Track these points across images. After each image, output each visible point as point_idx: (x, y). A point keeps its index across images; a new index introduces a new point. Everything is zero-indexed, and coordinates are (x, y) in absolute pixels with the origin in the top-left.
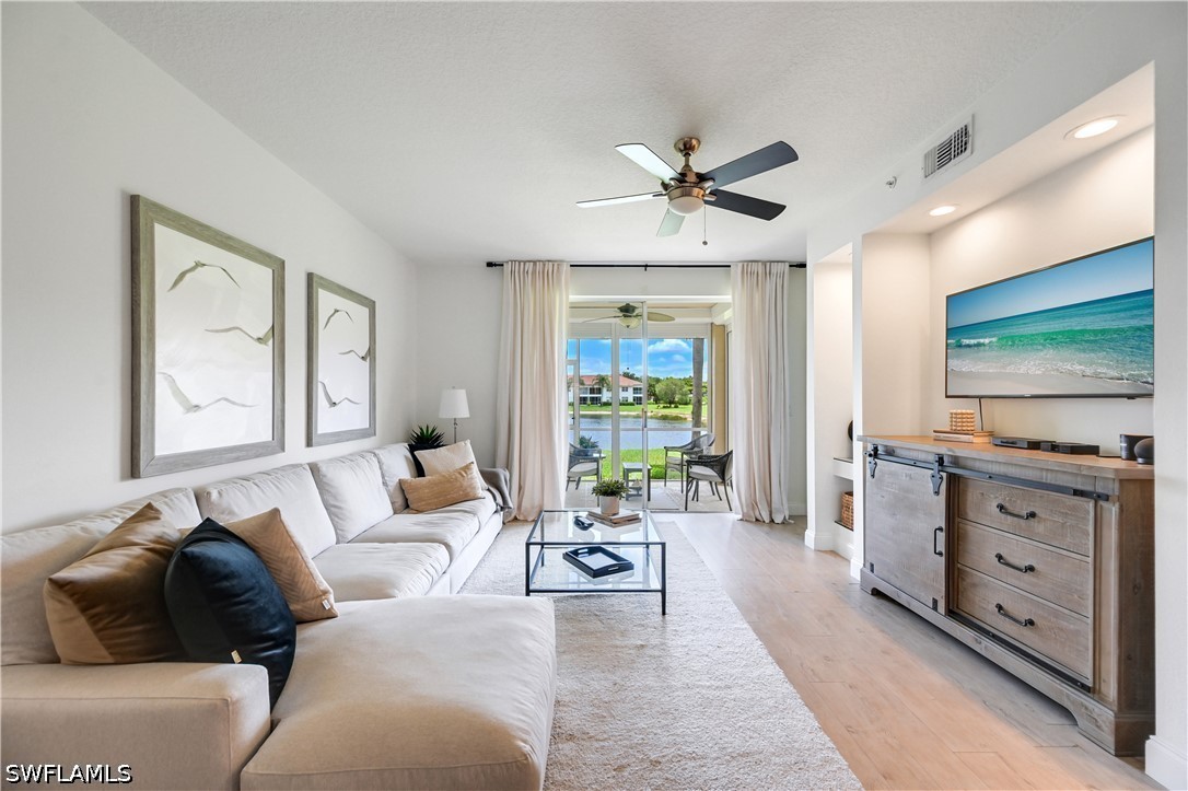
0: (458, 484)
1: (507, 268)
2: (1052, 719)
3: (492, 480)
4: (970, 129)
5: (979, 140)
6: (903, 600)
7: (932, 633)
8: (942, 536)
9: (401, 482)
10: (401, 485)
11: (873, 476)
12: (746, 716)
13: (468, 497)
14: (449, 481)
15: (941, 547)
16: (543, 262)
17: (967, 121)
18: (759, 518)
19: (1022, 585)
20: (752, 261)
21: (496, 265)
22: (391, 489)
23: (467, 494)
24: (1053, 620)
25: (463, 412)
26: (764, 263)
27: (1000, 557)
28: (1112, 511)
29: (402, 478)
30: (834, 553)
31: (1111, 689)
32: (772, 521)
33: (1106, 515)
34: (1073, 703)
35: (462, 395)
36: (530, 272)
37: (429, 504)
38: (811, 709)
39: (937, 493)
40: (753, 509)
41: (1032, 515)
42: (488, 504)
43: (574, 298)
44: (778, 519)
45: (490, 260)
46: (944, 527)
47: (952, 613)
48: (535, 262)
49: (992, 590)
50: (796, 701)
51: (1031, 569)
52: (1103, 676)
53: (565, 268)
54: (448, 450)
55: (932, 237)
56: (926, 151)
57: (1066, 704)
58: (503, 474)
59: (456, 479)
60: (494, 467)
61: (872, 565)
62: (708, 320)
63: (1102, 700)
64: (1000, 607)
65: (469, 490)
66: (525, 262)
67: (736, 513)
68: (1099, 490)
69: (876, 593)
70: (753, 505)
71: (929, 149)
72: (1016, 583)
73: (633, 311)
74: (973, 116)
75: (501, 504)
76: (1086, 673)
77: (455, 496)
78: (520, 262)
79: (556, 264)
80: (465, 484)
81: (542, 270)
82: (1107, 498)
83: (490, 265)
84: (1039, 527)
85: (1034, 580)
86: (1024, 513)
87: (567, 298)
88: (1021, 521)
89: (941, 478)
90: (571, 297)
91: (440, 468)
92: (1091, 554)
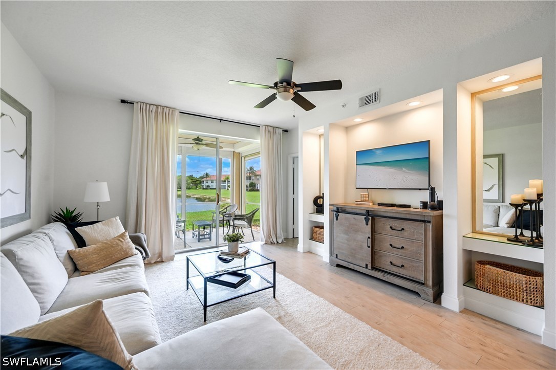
0: (120, 248)
1: (137, 107)
2: (413, 297)
3: (137, 241)
4: (379, 94)
5: (383, 97)
6: (351, 266)
7: (365, 277)
8: (370, 240)
9: (68, 252)
10: (70, 256)
11: (337, 220)
12: (346, 334)
13: (127, 255)
14: (112, 246)
15: (370, 245)
16: (164, 107)
17: (378, 90)
18: (272, 242)
19: (399, 254)
20: (268, 126)
21: (127, 102)
22: (62, 259)
23: (127, 254)
24: (411, 263)
25: (106, 197)
26: (274, 127)
27: (391, 245)
28: (430, 226)
29: (70, 249)
30: (310, 252)
31: (430, 283)
32: (277, 242)
33: (428, 227)
34: (419, 290)
35: (104, 186)
36: (154, 111)
37: (98, 265)
38: (363, 322)
39: (367, 224)
40: (269, 238)
41: (403, 229)
42: (139, 258)
43: (180, 131)
44: (280, 241)
45: (123, 99)
46: (370, 237)
47: (373, 268)
48: (157, 106)
49: (388, 258)
50: (356, 320)
51: (403, 247)
52: (427, 279)
53: (177, 113)
54: (104, 224)
55: (348, 129)
56: (360, 97)
57: (417, 291)
58: (143, 237)
59: (117, 244)
60: (136, 232)
61: (337, 255)
62: (232, 150)
63: (427, 286)
64: (391, 262)
65: (128, 250)
66: (150, 105)
67: (262, 241)
68: (426, 219)
69: (338, 266)
70: (270, 236)
71: (363, 96)
72: (397, 253)
73: (201, 141)
74: (380, 89)
75: (145, 256)
76: (422, 279)
77: (118, 256)
78: (146, 104)
79: (171, 110)
80: (125, 247)
81: (162, 112)
82: (429, 222)
83: (123, 101)
84: (405, 233)
85: (404, 251)
86: (400, 229)
87: (178, 131)
88: (399, 232)
89: (369, 219)
90: (179, 130)
91: (100, 238)
92: (424, 240)
